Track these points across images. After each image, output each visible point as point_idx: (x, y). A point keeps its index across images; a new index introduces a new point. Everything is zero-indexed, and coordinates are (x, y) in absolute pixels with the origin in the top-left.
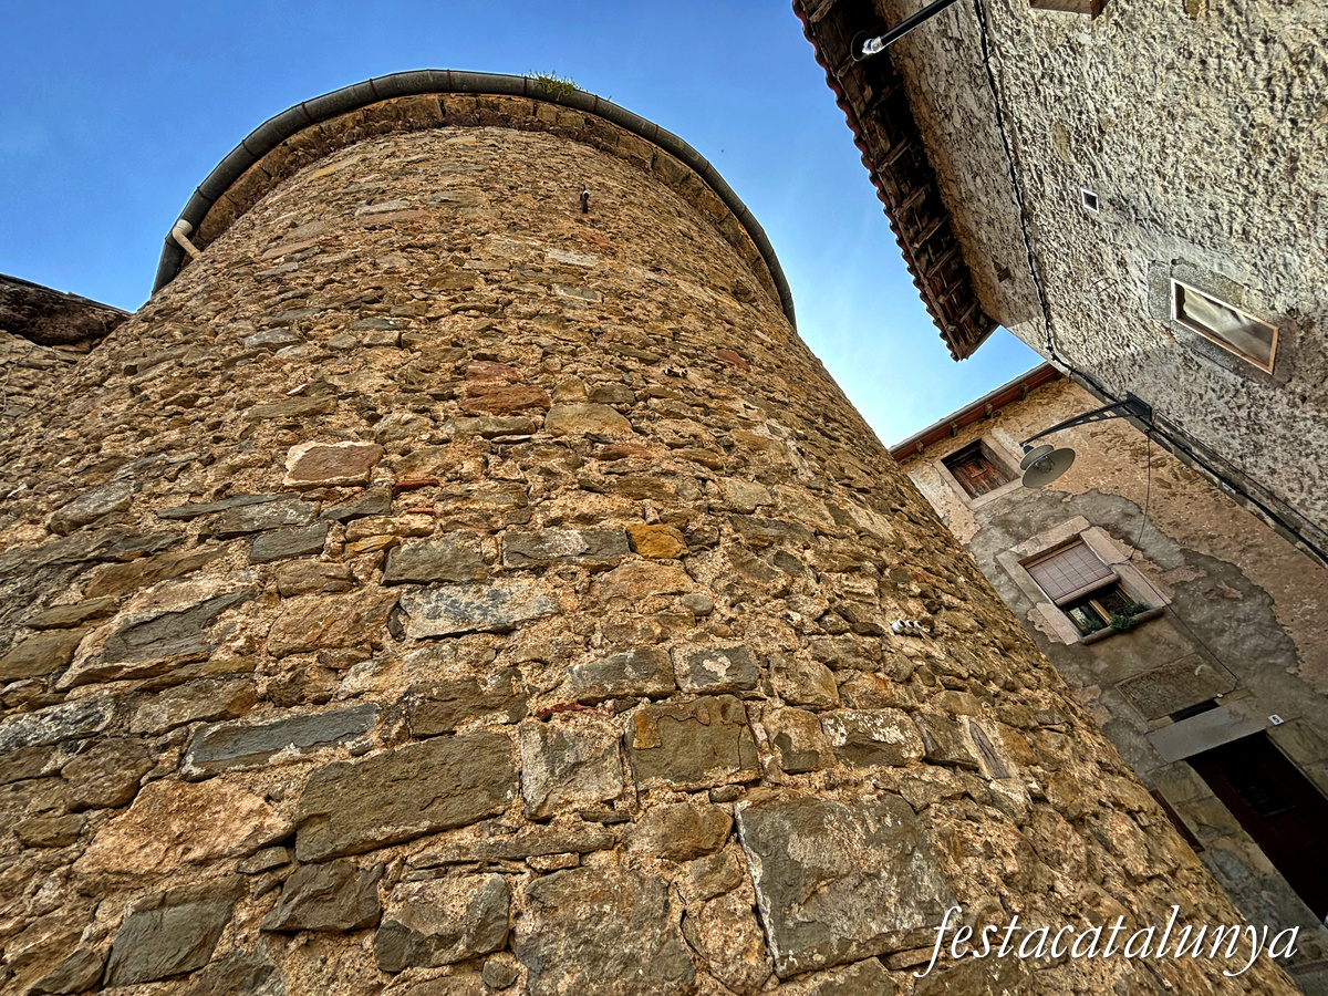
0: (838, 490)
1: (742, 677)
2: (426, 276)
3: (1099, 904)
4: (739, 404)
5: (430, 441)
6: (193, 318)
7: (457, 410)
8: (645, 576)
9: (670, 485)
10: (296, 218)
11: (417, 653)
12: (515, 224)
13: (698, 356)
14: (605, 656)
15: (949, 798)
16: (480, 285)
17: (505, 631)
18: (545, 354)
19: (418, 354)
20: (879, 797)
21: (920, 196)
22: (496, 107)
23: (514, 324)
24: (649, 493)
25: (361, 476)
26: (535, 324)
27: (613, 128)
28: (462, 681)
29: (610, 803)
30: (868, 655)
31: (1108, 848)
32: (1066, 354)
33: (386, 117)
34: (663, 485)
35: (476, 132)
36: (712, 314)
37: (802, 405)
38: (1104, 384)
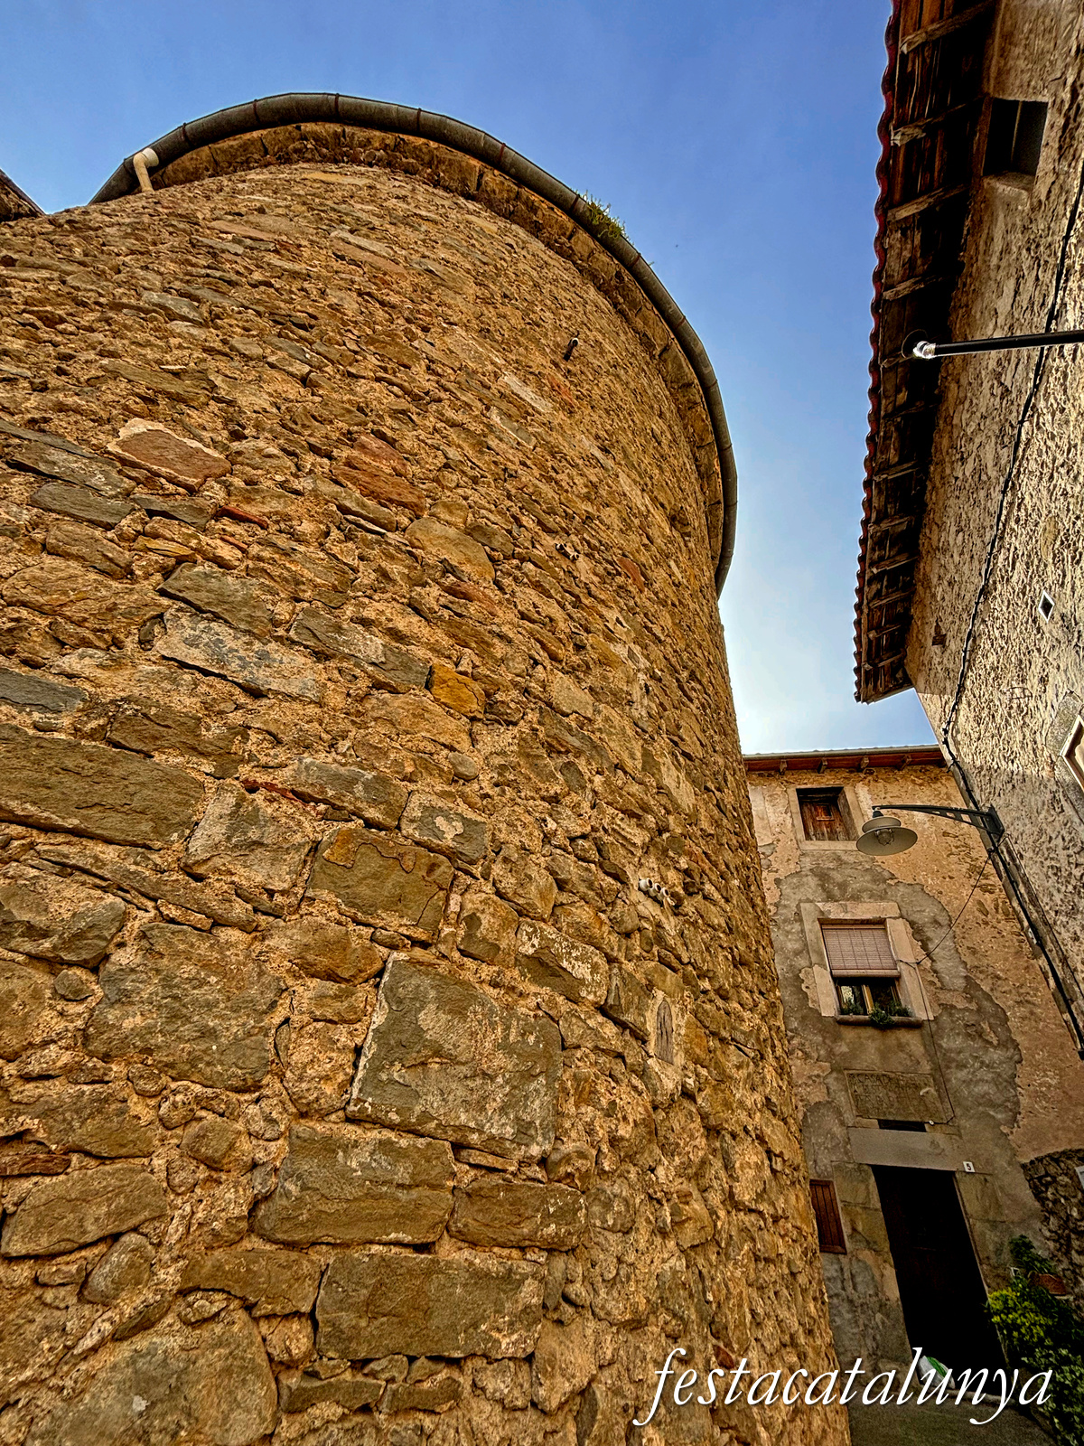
0: (663, 742)
1: (467, 849)
2: (369, 332)
3: (687, 1203)
4: (612, 615)
5: (282, 485)
6: (104, 245)
7: (326, 470)
8: (426, 715)
9: (499, 649)
10: (269, 205)
11: (155, 668)
12: (488, 331)
13: (598, 551)
14: (343, 765)
15: (603, 1050)
16: (419, 369)
17: (256, 693)
18: (446, 466)
19: (317, 399)
20: (535, 1016)
21: (901, 524)
22: (533, 209)
23: (431, 421)
24: (474, 645)
25: (192, 481)
26: (452, 434)
27: (640, 295)
28: (186, 715)
29: (271, 893)
30: (601, 893)
31: (728, 1166)
32: (957, 743)
33: (417, 158)
34: (493, 645)
35: (502, 224)
36: (637, 521)
37: (675, 651)
38: (976, 789)
